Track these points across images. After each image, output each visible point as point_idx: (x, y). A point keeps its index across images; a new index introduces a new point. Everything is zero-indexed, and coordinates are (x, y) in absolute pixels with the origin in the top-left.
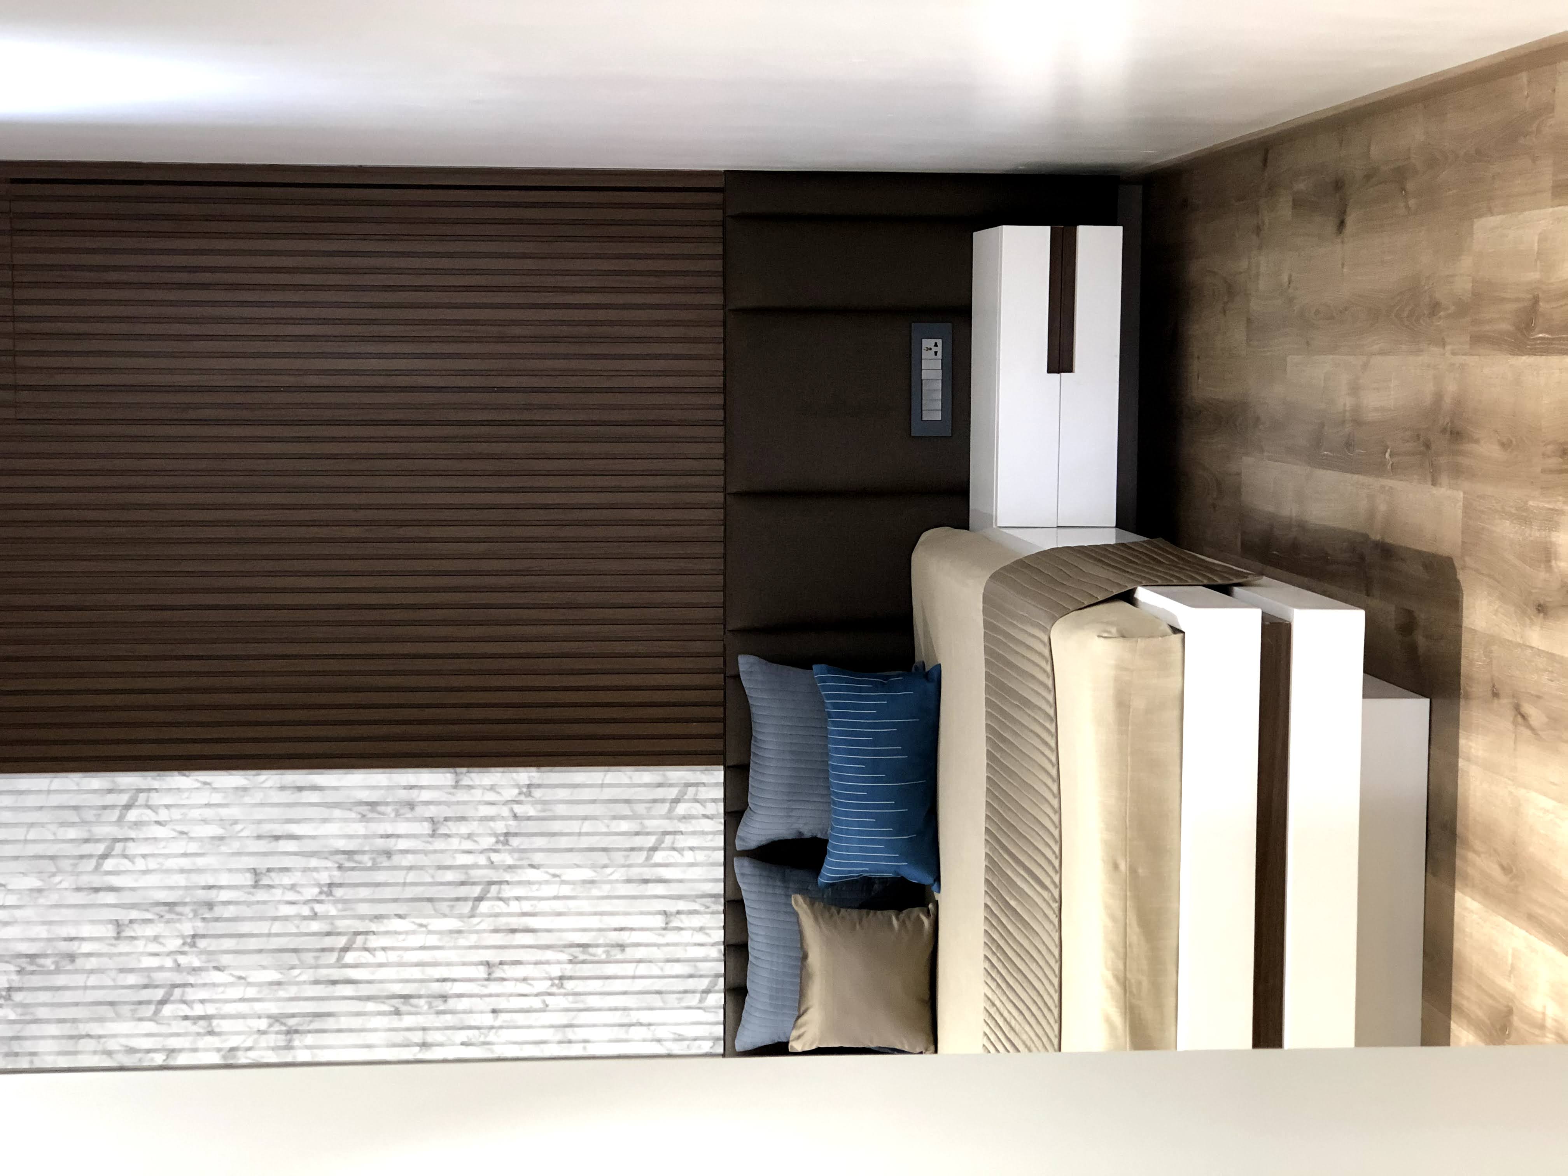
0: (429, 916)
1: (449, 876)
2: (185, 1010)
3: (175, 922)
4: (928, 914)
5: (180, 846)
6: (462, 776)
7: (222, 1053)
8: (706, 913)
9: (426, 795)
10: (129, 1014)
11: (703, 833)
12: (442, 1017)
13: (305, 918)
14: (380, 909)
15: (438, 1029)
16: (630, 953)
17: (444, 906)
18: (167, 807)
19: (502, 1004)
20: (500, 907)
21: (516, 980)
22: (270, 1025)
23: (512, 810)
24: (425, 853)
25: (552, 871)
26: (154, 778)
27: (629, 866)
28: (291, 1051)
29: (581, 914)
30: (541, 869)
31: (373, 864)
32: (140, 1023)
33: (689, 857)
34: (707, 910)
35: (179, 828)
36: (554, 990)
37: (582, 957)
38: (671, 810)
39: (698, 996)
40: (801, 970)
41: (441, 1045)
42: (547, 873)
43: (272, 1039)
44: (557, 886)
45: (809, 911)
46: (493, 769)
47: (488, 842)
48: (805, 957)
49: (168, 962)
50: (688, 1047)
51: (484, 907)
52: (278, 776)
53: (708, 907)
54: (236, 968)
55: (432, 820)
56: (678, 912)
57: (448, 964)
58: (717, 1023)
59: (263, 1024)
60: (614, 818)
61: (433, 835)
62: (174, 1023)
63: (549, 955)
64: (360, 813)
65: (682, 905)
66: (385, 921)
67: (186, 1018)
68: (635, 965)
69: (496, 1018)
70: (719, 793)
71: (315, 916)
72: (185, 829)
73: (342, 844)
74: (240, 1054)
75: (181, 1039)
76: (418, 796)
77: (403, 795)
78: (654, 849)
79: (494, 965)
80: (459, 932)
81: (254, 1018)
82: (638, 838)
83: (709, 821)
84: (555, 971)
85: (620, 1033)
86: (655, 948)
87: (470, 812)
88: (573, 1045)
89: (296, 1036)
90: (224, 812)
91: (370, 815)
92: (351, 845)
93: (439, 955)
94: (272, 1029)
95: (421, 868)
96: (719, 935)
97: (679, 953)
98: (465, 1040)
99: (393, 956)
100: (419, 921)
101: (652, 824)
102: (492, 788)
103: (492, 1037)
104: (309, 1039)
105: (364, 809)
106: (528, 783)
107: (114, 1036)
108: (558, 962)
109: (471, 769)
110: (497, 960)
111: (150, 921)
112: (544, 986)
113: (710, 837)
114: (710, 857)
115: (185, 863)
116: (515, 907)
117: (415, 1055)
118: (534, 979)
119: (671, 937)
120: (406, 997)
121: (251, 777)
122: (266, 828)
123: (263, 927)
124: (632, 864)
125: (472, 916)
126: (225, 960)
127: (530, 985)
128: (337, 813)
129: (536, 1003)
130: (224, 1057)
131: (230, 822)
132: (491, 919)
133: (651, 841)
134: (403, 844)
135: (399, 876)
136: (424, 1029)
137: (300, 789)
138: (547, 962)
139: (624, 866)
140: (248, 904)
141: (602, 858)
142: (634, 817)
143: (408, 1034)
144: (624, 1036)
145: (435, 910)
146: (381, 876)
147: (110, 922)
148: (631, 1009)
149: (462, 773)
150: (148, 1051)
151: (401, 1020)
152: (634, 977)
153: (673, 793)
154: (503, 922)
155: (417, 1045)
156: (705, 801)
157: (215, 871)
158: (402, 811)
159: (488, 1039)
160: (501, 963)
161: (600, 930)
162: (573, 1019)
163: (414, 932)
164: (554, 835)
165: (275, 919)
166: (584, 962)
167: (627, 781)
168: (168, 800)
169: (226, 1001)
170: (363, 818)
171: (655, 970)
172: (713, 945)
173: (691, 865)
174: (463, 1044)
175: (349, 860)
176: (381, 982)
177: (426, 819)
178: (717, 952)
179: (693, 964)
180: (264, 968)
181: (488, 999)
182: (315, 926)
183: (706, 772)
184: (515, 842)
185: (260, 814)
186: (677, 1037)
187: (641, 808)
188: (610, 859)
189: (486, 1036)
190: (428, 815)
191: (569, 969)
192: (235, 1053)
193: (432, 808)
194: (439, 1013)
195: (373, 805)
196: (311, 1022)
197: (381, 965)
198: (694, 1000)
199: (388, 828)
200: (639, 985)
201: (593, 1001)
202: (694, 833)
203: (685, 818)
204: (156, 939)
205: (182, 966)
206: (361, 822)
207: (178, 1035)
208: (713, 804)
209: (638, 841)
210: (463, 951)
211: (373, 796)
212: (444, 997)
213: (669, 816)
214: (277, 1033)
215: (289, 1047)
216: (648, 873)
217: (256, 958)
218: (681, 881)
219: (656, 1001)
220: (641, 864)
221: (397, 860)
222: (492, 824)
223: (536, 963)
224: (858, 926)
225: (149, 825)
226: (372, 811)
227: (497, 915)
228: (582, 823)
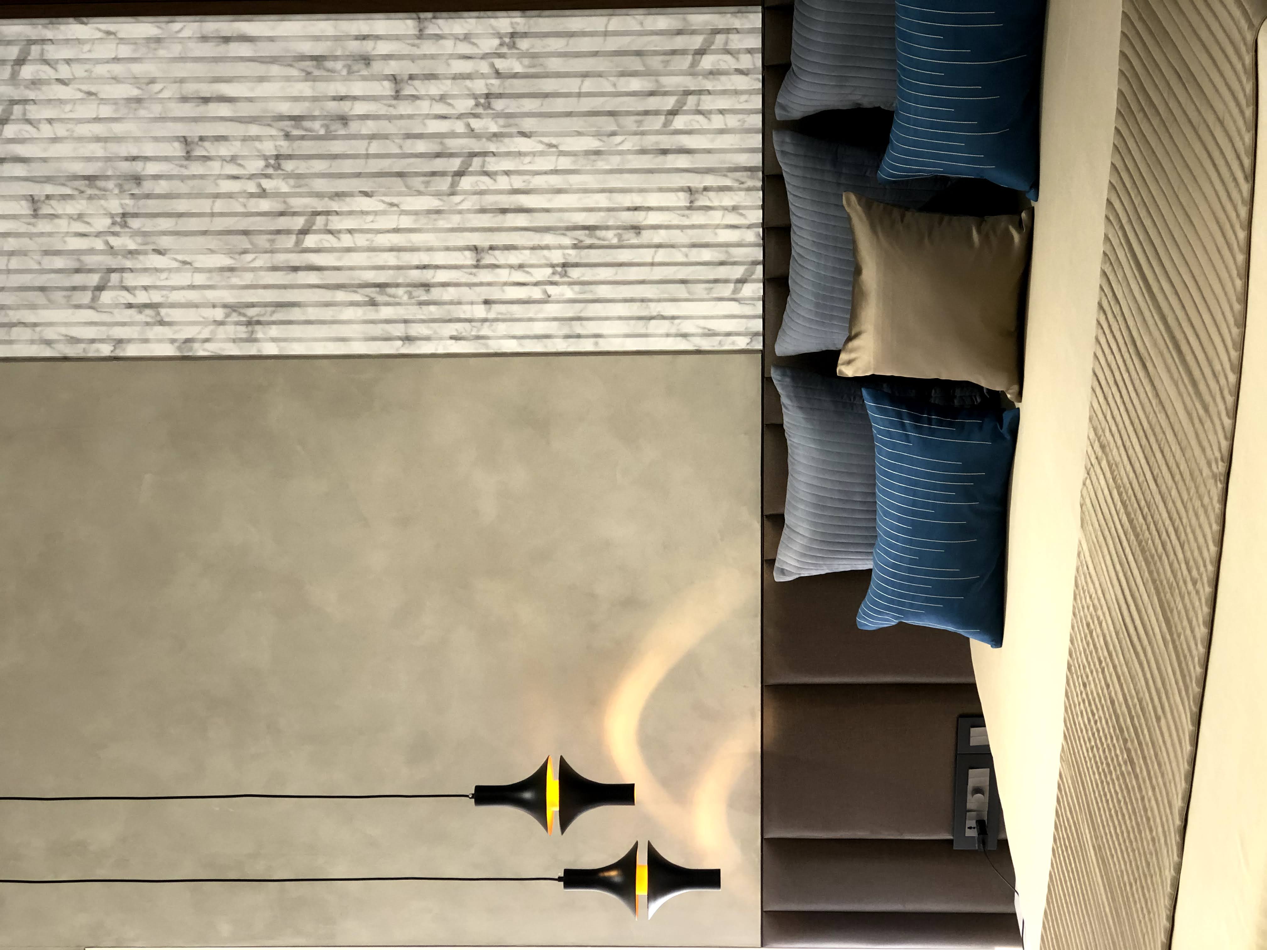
0: (400, 194)
1: (421, 146)
2: (127, 297)
3: (100, 199)
4: (1019, 226)
5: (89, 110)
6: (426, 24)
7: (176, 344)
8: (740, 190)
9: (383, 48)
10: (63, 301)
11: (736, 92)
12: (425, 308)
13: (252, 195)
14: (342, 185)
15: (423, 321)
16: (647, 236)
17: (417, 182)
18: (68, 61)
19: (495, 293)
20: (485, 182)
21: (511, 267)
22: (227, 316)
23: (492, 65)
24: (389, 118)
25: (546, 140)
26: (45, 26)
27: (643, 133)
28: (256, 344)
29: (586, 191)
30: (533, 138)
31: (326, 132)
32: (77, 311)
33: (718, 122)
34: (742, 186)
35: (85, 88)
36: (556, 278)
37: (588, 241)
38: (694, 64)
39: (732, 286)
40: (854, 287)
41: (428, 339)
42: (541, 142)
43: (230, 330)
44: (554, 158)
45: (863, 215)
46: (466, 14)
47: (466, 105)
48: (858, 271)
49: (99, 244)
50: (720, 343)
51: (466, 183)
52: (196, 24)
53: (742, 183)
54: (178, 252)
55: (394, 79)
56: (706, 189)
57: (429, 249)
58: (755, 317)
59: (219, 314)
60: (623, 74)
61: (397, 96)
62: (116, 311)
63: (548, 239)
64: (303, 70)
65: (710, 180)
66: (348, 199)
67: (130, 306)
68: (653, 250)
69: (489, 311)
70: (756, 42)
71: (263, 194)
72: (93, 89)
73: (285, 108)
74: (196, 345)
75: (126, 329)
76: (374, 49)
77: (354, 46)
78: (673, 113)
79: (483, 250)
80: (438, 212)
81: (208, 307)
82: (652, 99)
83: (743, 77)
84: (557, 257)
85: (639, 326)
86: (678, 232)
87: (440, 69)
88: (581, 340)
89: (258, 328)
90: (137, 69)
91: (316, 73)
92: (297, 109)
93: (417, 239)
94: (229, 319)
95: (386, 137)
96: (757, 216)
97: (708, 236)
98: (455, 333)
99: (361, 240)
100: (388, 199)
101: (670, 82)
102: (466, 38)
103: (485, 330)
104: (274, 331)
105: (308, 65)
106: (511, 30)
107: (51, 324)
108: (561, 247)
109: (438, 14)
110: (487, 244)
111: (70, 197)
112: (544, 274)
113: (744, 97)
114: (745, 121)
115: (98, 129)
116: (503, 183)
117: (397, 350)
118: (532, 266)
119: (698, 218)
120: (381, 286)
121: (163, 25)
122: (190, 88)
123: (205, 205)
124: (647, 131)
125: (453, 194)
126: (165, 242)
127: (528, 273)
128: (275, 70)
129: (536, 293)
130: (179, 348)
131: (146, 81)
132: (475, 197)
133: (670, 103)
134: (360, 108)
135: (360, 147)
136: (406, 321)
137: (227, 40)
138: (547, 247)
139: (635, 134)
140: (183, 178)
141: (609, 125)
142: (648, 73)
143: (388, 327)
144: (643, 331)
145: (407, 186)
146: (337, 147)
147: (24, 197)
148: (651, 300)
149: (426, 19)
150: (93, 341)
151: (377, 311)
152: (652, 264)
153: (697, 42)
154: (489, 200)
155: (400, 339)
156: (739, 51)
157: (137, 139)
158: (355, 68)
159: (482, 333)
160: (492, 248)
161: (609, 210)
162: (581, 311)
163: (384, 213)
164: (546, 95)
165: (217, 196)
166: (590, 247)
167: (638, 28)
168: (66, 53)
169: (174, 288)
170: (308, 76)
171: (678, 256)
172: (749, 227)
173: (722, 132)
174: (452, 338)
175: (297, 127)
176: (351, 268)
177: (387, 78)
178: (754, 236)
179: (724, 249)
180: (212, 251)
181: (478, 289)
182: (265, 205)
183: (739, 15)
184: (499, 105)
185: (181, 70)
186: (706, 331)
187: (655, 62)
188: (618, 126)
189: (479, 330)
190: (388, 71)
191: (573, 255)
192: (191, 344)
193: (393, 63)
194: (421, 304)
195: (318, 59)
196: (274, 312)
197: (348, 250)
198: (727, 290)
199: (340, 88)
200: (658, 273)
201: (603, 291)
202: (724, 92)
203: (712, 73)
204: (80, 217)
205: (115, 248)
206: (306, 81)
207: (124, 324)
208: (749, 56)
209: (653, 103)
210: (443, 235)
211: (319, 49)
212: (427, 286)
213: (692, 72)
214: (237, 323)
215: (252, 340)
216: (666, 141)
217: (201, 241)
218: (709, 151)
219: (680, 291)
220: (657, 130)
221: (354, 127)
222: (468, 83)
223: (533, 248)
224: (926, 240)
225: (49, 84)
226: (318, 67)
227: (482, 193)
228: (582, 82)
